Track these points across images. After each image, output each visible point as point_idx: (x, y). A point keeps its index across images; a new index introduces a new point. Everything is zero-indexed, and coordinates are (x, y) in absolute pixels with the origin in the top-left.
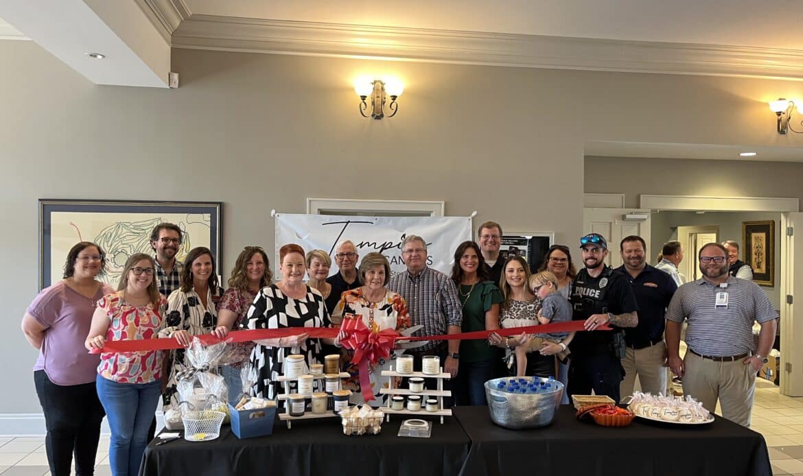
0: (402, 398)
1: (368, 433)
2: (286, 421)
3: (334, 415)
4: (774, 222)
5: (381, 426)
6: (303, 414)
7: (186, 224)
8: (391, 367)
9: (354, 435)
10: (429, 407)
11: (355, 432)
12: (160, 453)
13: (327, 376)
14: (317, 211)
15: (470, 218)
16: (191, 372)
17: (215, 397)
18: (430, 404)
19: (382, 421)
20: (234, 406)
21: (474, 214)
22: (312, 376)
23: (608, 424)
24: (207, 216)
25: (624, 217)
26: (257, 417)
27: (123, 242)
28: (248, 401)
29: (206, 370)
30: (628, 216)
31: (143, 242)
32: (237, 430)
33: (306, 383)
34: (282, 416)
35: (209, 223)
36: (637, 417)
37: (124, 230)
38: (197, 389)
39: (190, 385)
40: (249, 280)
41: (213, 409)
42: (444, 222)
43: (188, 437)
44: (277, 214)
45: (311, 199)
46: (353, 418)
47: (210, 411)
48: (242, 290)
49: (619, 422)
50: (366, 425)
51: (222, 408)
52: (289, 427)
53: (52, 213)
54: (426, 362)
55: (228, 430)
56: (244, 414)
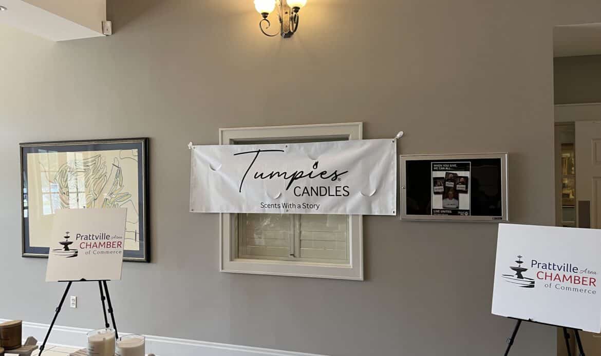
7: (119, 159)
14: (228, 141)
15: (393, 140)
21: (399, 135)
24: (135, 151)
35: (136, 158)
44: (193, 147)
45: (224, 129)
53: (28, 154)
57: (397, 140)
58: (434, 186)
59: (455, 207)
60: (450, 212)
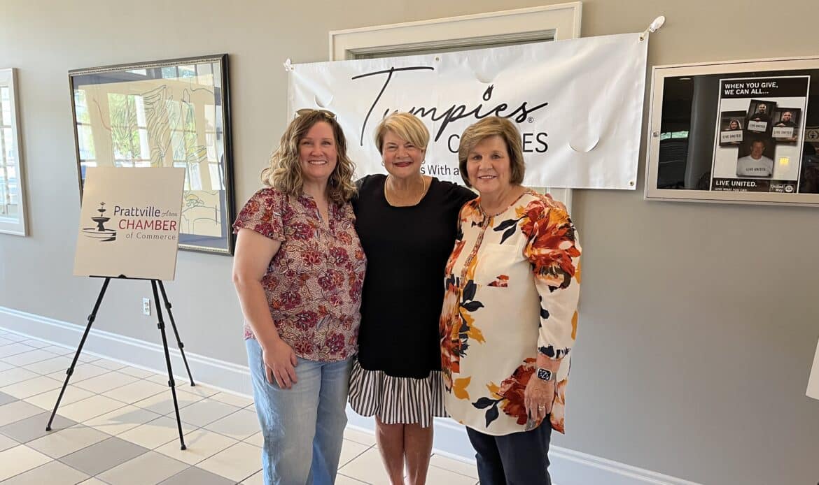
7: (190, 92)
14: (343, 53)
15: (642, 35)
21: (656, 24)
35: (213, 90)
44: (291, 66)
45: (334, 33)
57: (651, 34)
58: (722, 130)
59: (765, 174)
60: (753, 184)
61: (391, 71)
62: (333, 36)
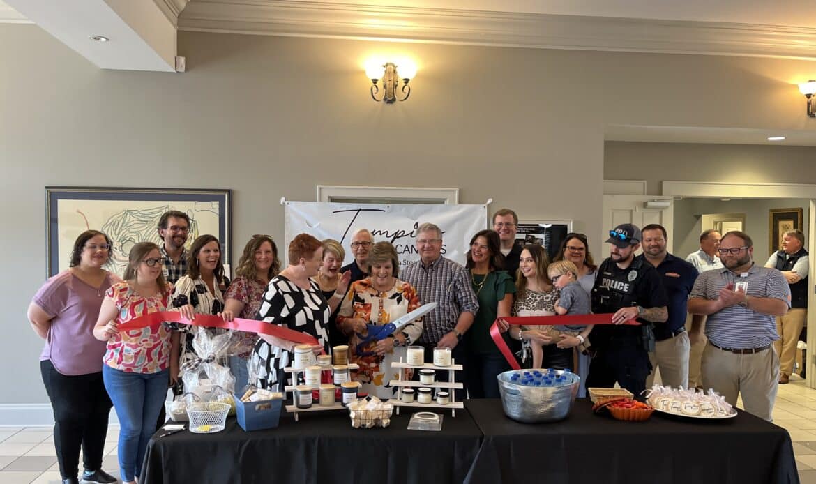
0: (412, 390)
1: (377, 427)
2: (293, 413)
3: (343, 408)
4: (802, 210)
5: (390, 419)
6: (310, 406)
7: (194, 212)
8: (401, 358)
9: (362, 428)
10: (440, 400)
11: (363, 425)
12: (164, 444)
13: (336, 368)
14: (327, 198)
15: (485, 205)
16: (196, 363)
17: (221, 388)
18: (442, 396)
19: (391, 414)
20: (240, 398)
21: (489, 201)
22: (320, 368)
23: (626, 418)
24: (216, 204)
25: (645, 205)
26: (262, 408)
27: (131, 230)
28: (254, 393)
29: (211, 361)
30: (650, 204)
31: (151, 229)
32: (242, 421)
33: (313, 375)
34: (289, 408)
35: (218, 212)
36: (656, 411)
37: (132, 219)
38: (203, 380)
39: (196, 375)
40: (258, 270)
41: (219, 400)
42: (459, 209)
43: (193, 429)
44: (286, 203)
45: (321, 186)
46: (361, 410)
47: (216, 403)
48: (249, 279)
49: (637, 416)
50: (375, 418)
51: (228, 399)
52: (297, 419)
53: (59, 201)
54: (437, 354)
55: (234, 422)
56: (250, 406)
57: (487, 205)
61: (359, 211)
62: (320, 188)
